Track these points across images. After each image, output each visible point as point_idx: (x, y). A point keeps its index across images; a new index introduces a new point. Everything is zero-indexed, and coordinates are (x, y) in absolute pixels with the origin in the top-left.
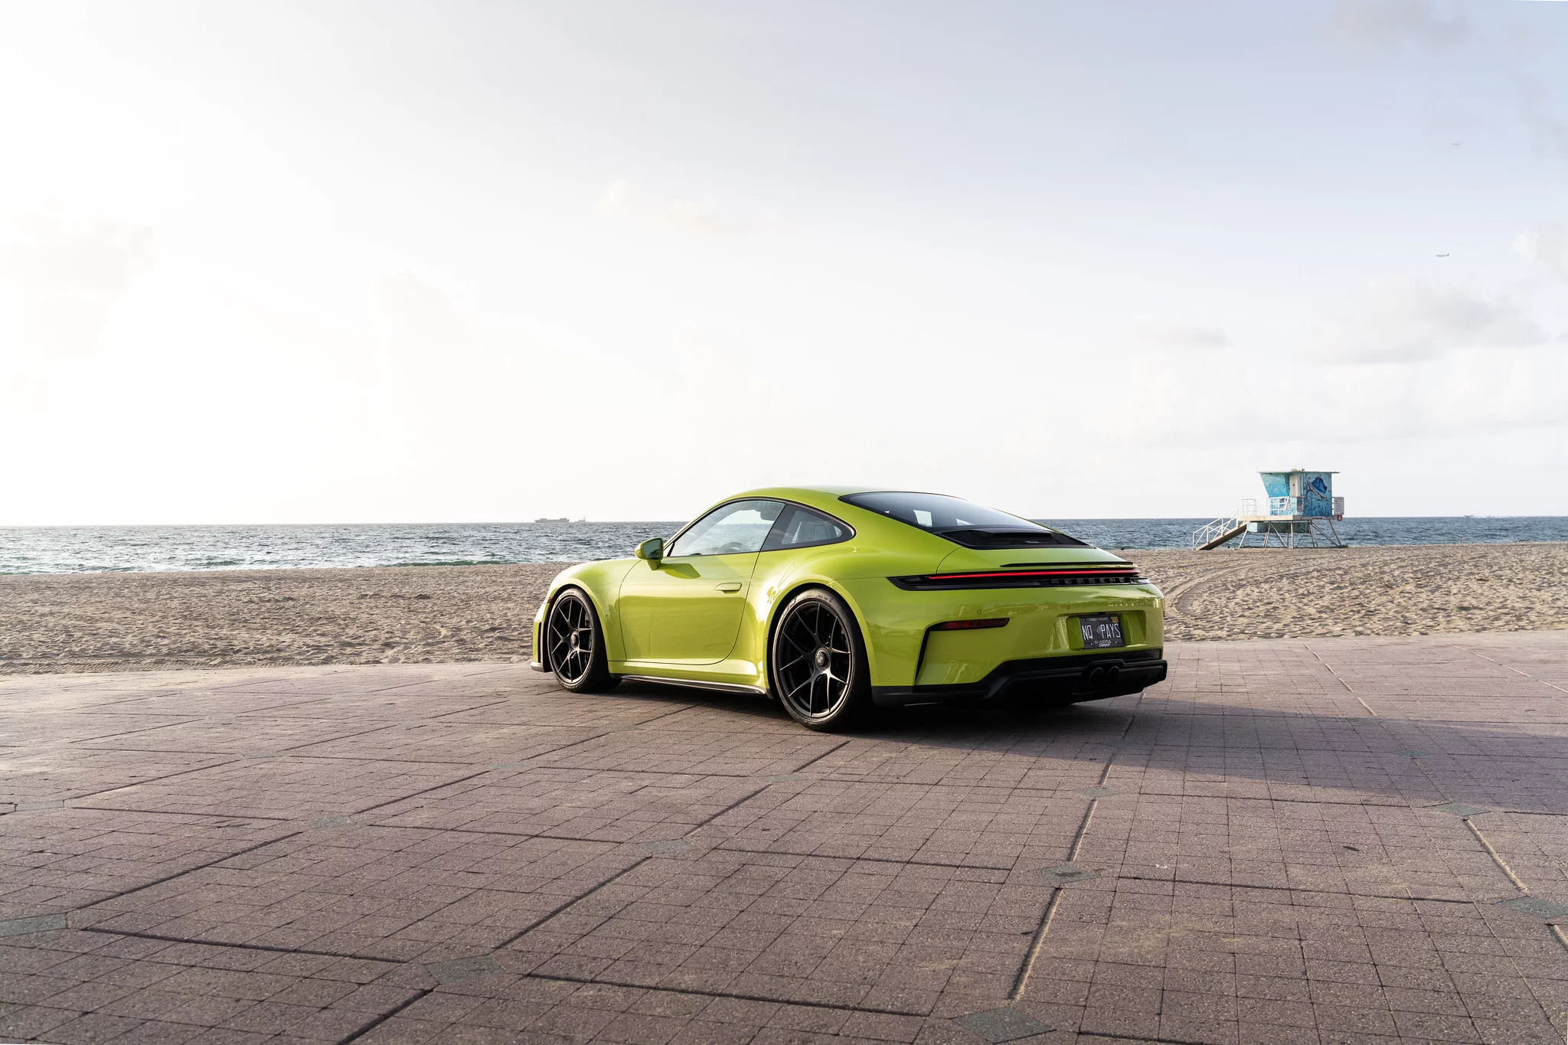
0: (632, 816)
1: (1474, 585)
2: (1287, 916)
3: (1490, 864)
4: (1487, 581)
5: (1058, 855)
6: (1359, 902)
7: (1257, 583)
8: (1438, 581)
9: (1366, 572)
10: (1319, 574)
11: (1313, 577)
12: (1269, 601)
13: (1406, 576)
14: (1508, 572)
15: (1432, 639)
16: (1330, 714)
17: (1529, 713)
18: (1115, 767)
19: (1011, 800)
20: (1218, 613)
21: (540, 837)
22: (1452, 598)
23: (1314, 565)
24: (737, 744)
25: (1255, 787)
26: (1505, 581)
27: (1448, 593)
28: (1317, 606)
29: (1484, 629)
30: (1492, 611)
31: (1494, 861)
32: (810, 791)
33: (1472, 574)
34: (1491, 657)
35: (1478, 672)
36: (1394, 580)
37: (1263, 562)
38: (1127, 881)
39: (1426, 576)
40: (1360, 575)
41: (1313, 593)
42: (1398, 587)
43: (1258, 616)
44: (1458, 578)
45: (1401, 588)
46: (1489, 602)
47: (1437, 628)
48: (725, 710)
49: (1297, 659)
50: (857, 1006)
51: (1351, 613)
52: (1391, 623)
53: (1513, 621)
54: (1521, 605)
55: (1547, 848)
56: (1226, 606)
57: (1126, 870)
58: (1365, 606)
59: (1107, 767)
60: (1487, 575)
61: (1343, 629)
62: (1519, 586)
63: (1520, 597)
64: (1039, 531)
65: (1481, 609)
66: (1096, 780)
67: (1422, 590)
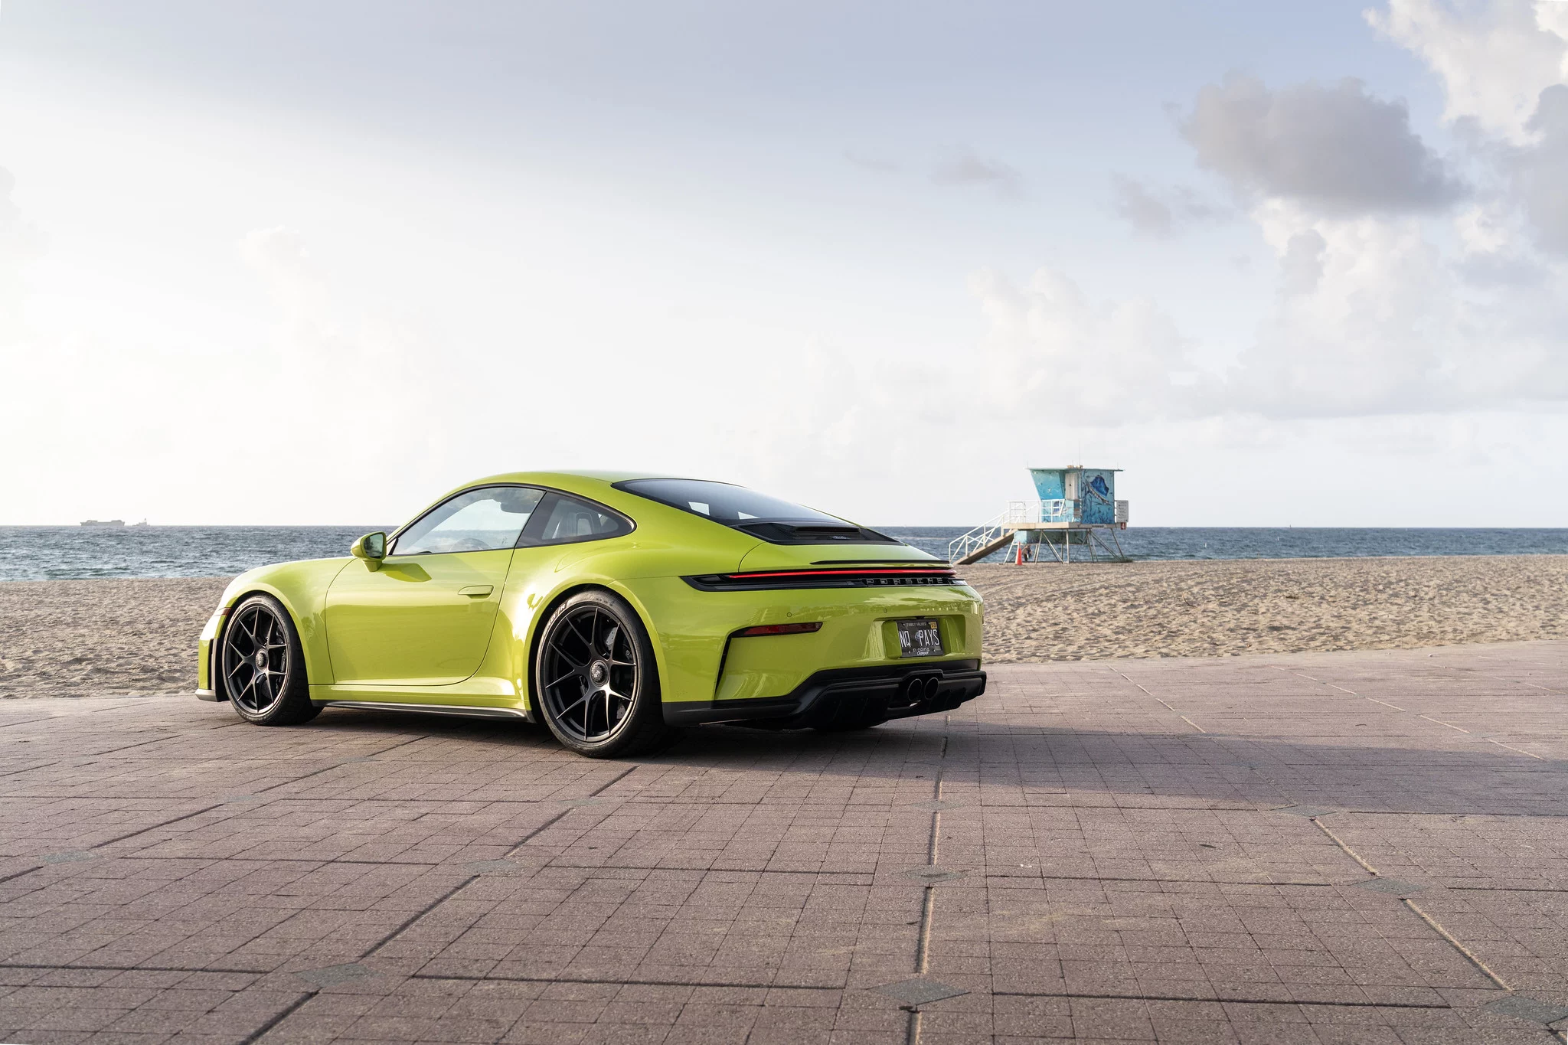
0: (430, 841)
1: (1283, 604)
2: (1158, 900)
3: (1341, 854)
4: (1298, 598)
5: (917, 861)
6: (1224, 888)
7: (1038, 602)
8: (1243, 598)
9: (1161, 589)
10: (1108, 591)
11: (1101, 595)
12: (1056, 621)
13: (1206, 593)
14: (1320, 589)
15: (1244, 659)
16: (1156, 732)
17: (1360, 727)
18: (946, 783)
19: (847, 815)
20: (1000, 635)
21: (336, 862)
22: (1261, 617)
23: (1100, 581)
24: (506, 772)
25: (1100, 798)
26: (1316, 599)
27: (1256, 613)
28: (1111, 627)
29: (1300, 650)
30: (1306, 631)
31: (1344, 851)
32: (621, 813)
33: (1280, 591)
34: (1313, 676)
35: (1302, 691)
36: (1194, 597)
37: (1040, 577)
38: (996, 879)
39: (1229, 593)
40: (1155, 592)
41: (1104, 613)
42: (1199, 605)
43: (1047, 638)
44: (1265, 595)
45: (1203, 607)
46: (1302, 622)
47: (1248, 649)
48: (467, 740)
49: (1105, 681)
50: (770, 984)
51: (1152, 634)
52: (1198, 644)
53: (1330, 641)
54: (1337, 625)
55: (1393, 840)
56: (1007, 627)
57: (991, 870)
58: (1166, 627)
59: (938, 783)
60: (1296, 592)
61: (1146, 651)
62: (1332, 604)
63: (1335, 616)
64: (843, 526)
65: (1294, 629)
66: (931, 796)
67: (1227, 609)
